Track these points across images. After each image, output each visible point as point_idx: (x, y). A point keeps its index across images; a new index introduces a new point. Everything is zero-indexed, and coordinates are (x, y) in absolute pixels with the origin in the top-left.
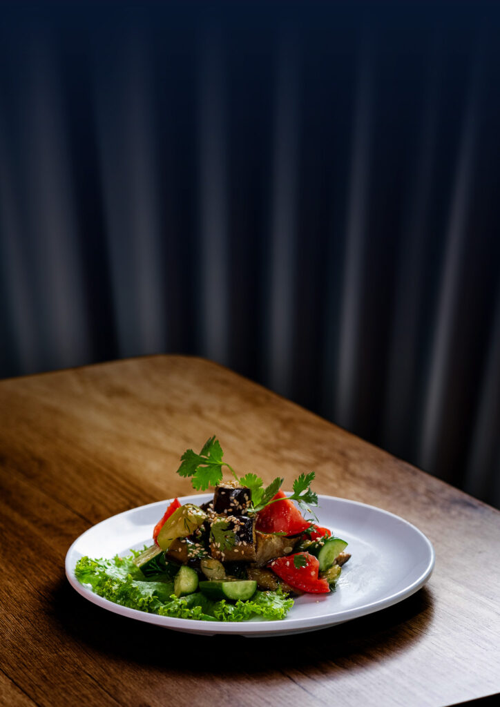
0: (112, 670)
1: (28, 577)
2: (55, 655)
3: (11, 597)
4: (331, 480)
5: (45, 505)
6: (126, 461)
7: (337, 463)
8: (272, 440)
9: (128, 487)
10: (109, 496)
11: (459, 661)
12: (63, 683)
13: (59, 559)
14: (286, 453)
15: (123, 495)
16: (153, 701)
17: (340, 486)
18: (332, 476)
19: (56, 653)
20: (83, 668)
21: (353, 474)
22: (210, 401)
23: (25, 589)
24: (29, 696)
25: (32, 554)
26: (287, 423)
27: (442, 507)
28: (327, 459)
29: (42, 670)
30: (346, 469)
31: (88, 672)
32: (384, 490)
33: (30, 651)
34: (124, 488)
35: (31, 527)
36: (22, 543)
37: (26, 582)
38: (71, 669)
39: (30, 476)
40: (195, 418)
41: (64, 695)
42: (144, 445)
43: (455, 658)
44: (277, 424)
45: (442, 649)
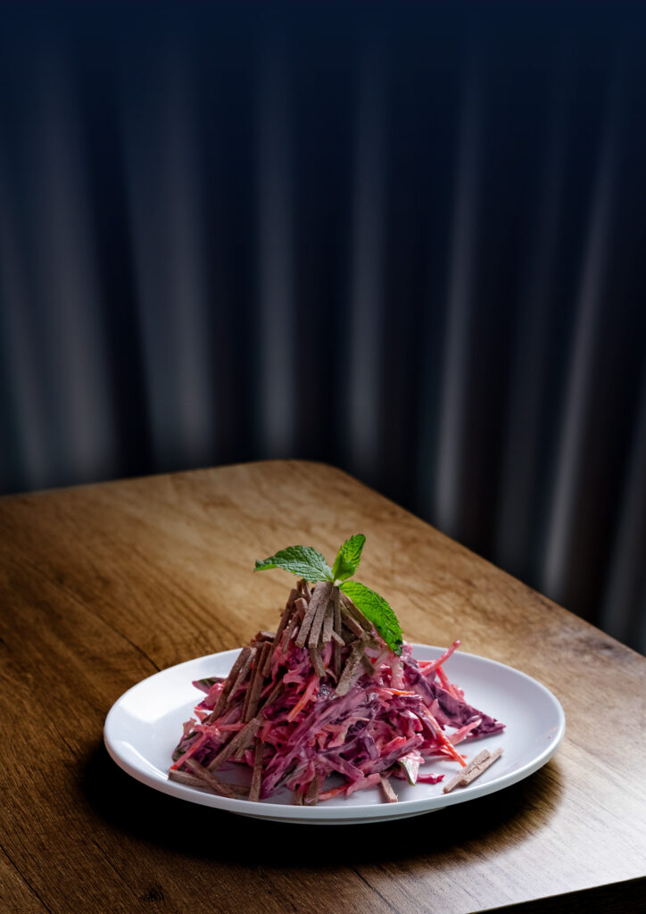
1: (56, 720)
2: (63, 817)
3: (29, 744)
4: (447, 614)
5: (97, 634)
6: (208, 583)
7: (458, 594)
8: (388, 564)
9: (203, 614)
10: (176, 625)
12: (63, 853)
13: (97, 700)
14: (399, 580)
15: (192, 624)
16: (167, 881)
17: (457, 622)
18: (449, 609)
19: (65, 815)
20: (92, 835)
21: (475, 607)
22: (323, 516)
23: (48, 735)
24: (17, 868)
25: (66, 692)
26: (407, 543)
27: (575, 650)
28: (448, 588)
29: (42, 837)
30: (468, 600)
31: (97, 841)
32: (509, 627)
33: (33, 812)
34: (197, 616)
35: (77, 662)
36: (59, 678)
37: (52, 726)
38: (78, 836)
39: (88, 599)
41: (59, 868)
42: (232, 565)
44: (397, 545)
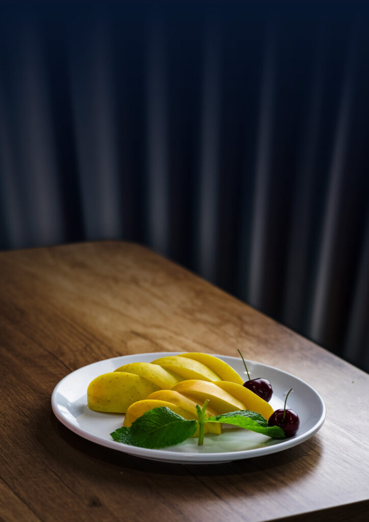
1: (11, 396)
2: (29, 455)
4: (231, 337)
5: (24, 344)
6: (84, 314)
7: (235, 325)
8: (189, 305)
10: (71, 339)
12: (34, 478)
14: (198, 316)
15: (81, 339)
17: (238, 342)
18: (232, 333)
19: (30, 454)
20: (50, 466)
21: (247, 333)
22: (144, 275)
23: (9, 406)
24: (9, 486)
25: (14, 379)
26: (199, 294)
27: (312, 361)
28: (227, 321)
29: (19, 467)
30: (242, 329)
31: (53, 470)
32: (269, 345)
33: (10, 451)
34: (82, 334)
35: (15, 360)
36: (7, 370)
37: (9, 400)
38: (41, 467)
39: (14, 322)
40: (133, 287)
41: (35, 486)
42: (96, 303)
44: (192, 294)
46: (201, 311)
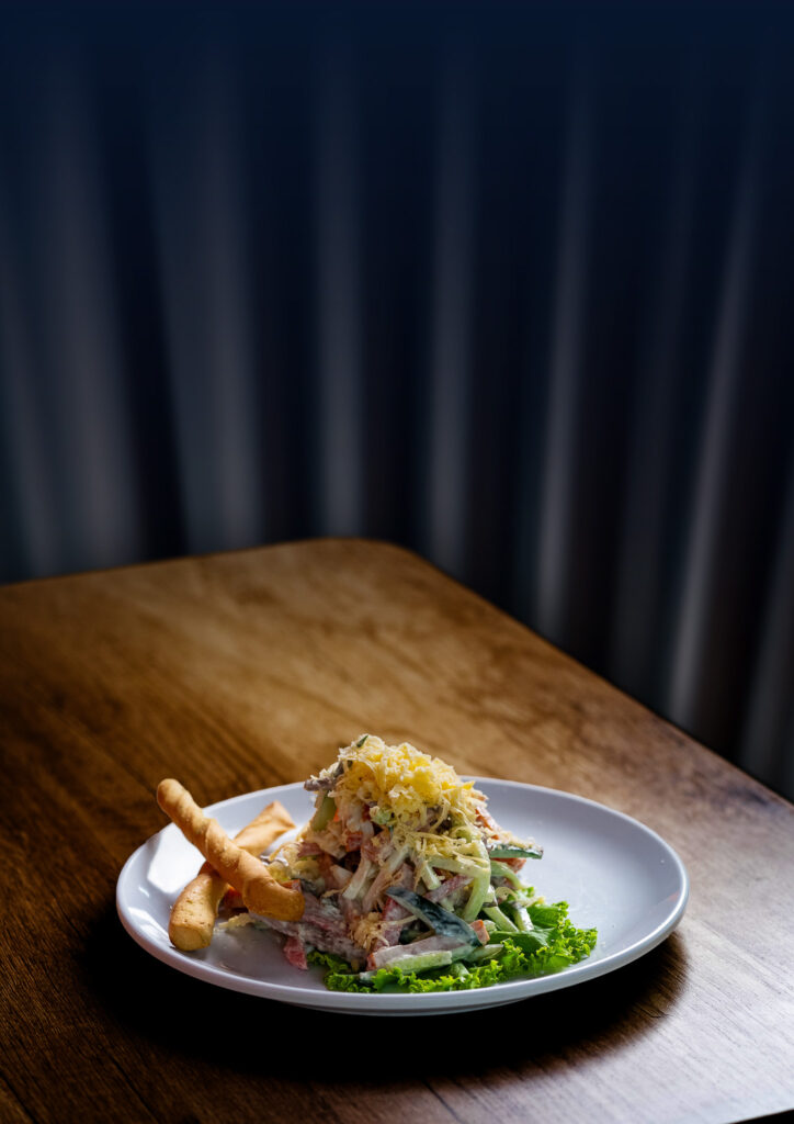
0: (153, 1056)
1: (59, 896)
2: (72, 1027)
3: (26, 927)
4: (550, 750)
5: (109, 778)
6: (246, 708)
7: (565, 723)
8: (474, 682)
9: (241, 751)
10: (208, 766)
11: (692, 1061)
12: (73, 1075)
13: (111, 868)
14: (490, 704)
15: (229, 764)
16: (205, 1112)
17: (563, 761)
18: (553, 744)
19: (74, 1023)
20: (110, 1051)
21: (586, 742)
22: (390, 614)
23: (49, 915)
24: (17, 1095)
25: (71, 856)
26: (501, 655)
27: (713, 801)
28: (552, 715)
29: (47, 1053)
30: (577, 733)
31: (116, 1058)
32: (629, 769)
33: (35, 1019)
34: (234, 754)
35: (83, 815)
36: (62, 838)
37: (54, 901)
38: (92, 1052)
39: (95, 729)
40: (364, 643)
41: (70, 1095)
42: (278, 683)
43: (687, 1058)
44: (486, 656)
45: (669, 1042)
46: (497, 694)
